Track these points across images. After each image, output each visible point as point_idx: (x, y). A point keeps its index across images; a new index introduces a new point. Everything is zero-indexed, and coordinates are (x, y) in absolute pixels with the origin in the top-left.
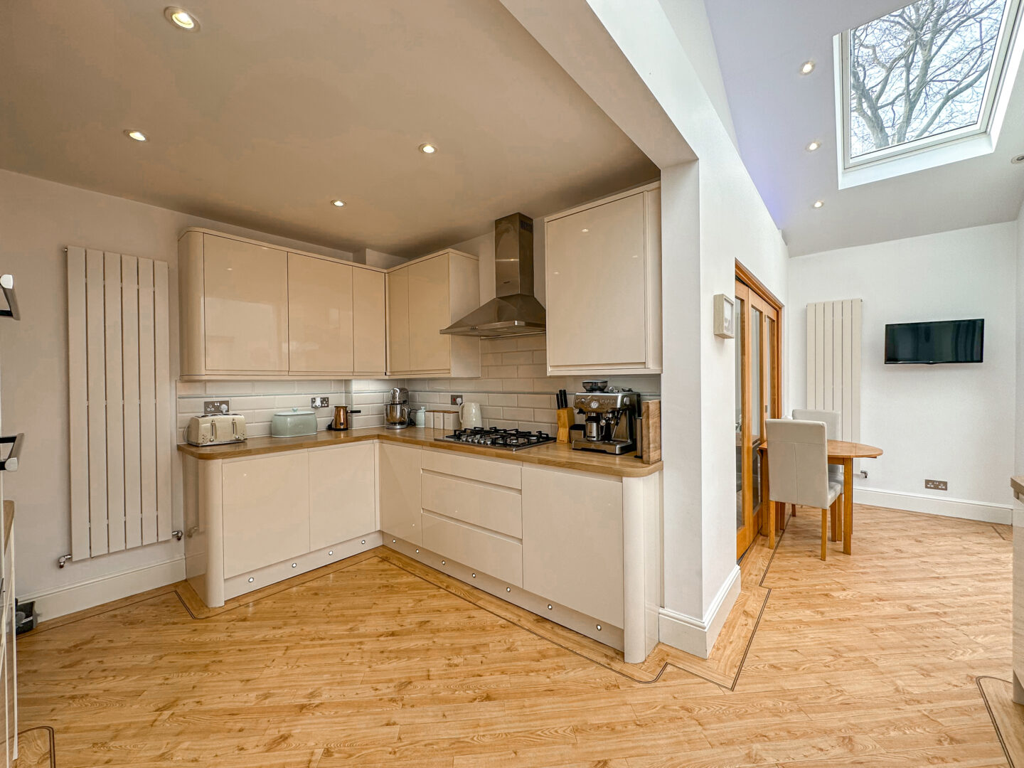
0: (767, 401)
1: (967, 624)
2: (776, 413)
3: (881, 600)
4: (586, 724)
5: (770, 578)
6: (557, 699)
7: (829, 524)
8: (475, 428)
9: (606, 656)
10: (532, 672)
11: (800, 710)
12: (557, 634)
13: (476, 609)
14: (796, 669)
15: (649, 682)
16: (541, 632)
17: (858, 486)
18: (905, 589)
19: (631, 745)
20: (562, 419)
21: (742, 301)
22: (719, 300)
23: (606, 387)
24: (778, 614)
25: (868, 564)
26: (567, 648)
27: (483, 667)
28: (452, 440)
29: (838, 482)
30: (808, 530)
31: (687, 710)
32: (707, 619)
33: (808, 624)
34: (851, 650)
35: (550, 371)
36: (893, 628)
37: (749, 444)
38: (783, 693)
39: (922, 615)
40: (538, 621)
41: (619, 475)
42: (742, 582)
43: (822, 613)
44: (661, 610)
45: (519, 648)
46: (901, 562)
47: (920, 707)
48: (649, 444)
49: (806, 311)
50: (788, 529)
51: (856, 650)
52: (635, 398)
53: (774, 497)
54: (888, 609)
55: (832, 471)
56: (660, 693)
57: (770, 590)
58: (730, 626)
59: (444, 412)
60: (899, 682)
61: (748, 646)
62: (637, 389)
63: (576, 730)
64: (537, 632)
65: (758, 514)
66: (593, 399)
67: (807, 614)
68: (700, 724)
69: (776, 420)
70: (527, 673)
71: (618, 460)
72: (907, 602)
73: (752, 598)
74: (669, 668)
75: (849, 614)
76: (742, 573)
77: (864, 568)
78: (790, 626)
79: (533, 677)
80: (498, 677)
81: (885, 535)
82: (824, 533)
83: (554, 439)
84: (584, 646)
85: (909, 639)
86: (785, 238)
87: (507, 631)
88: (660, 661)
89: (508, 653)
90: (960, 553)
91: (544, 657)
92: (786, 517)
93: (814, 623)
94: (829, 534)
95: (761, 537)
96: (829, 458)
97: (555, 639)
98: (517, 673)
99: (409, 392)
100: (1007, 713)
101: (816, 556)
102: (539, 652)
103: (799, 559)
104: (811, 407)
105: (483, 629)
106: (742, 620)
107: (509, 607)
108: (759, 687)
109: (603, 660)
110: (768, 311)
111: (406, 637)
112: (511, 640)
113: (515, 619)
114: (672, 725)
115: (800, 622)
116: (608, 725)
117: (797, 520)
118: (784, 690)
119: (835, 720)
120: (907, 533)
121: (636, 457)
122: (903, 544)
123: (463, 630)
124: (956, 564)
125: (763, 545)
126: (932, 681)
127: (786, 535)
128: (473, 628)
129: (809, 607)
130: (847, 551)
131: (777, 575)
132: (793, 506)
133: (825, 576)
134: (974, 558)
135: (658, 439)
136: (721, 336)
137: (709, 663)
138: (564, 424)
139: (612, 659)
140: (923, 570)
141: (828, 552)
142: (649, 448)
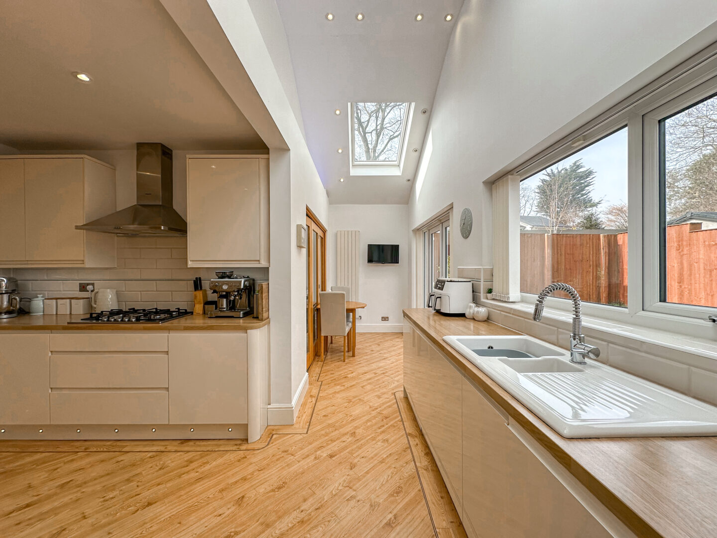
0: (320, 283)
1: (392, 374)
2: (324, 289)
3: (365, 373)
4: (228, 484)
5: (322, 376)
6: (205, 481)
7: (346, 344)
8: (112, 310)
9: (236, 445)
10: (184, 474)
11: (336, 430)
12: (199, 446)
13: (123, 454)
14: (334, 413)
15: (264, 447)
16: (186, 449)
17: (358, 324)
18: (374, 366)
19: (257, 481)
20: (198, 298)
21: (309, 227)
22: (299, 227)
23: (232, 275)
24: (326, 392)
25: (361, 359)
26: (208, 451)
27: (140, 488)
28: (88, 321)
29: (350, 322)
30: (338, 349)
31: (286, 452)
32: (294, 403)
33: (338, 393)
34: (354, 397)
35: (190, 264)
36: (369, 384)
37: (311, 307)
38: (329, 426)
39: (379, 375)
40: (182, 443)
41: (245, 329)
42: (309, 382)
43: (344, 386)
44: (269, 406)
45: (170, 465)
46: (374, 355)
47: (377, 410)
48: (263, 309)
49: (337, 234)
50: (329, 351)
51: (356, 397)
52: (252, 282)
53: (323, 334)
54: (368, 376)
55: (348, 317)
56: (271, 450)
57: (322, 382)
58: (304, 405)
59: (71, 298)
60: (371, 404)
61: (313, 411)
62: (252, 276)
63: (221, 491)
64: (183, 450)
65: (315, 345)
66: (224, 283)
67: (338, 388)
68: (292, 455)
69: (324, 292)
70: (180, 476)
71: (241, 321)
72: (374, 371)
73: (314, 388)
74: (274, 436)
75: (354, 383)
76: (309, 377)
77: (360, 361)
78: (331, 396)
79: (185, 477)
80: (156, 489)
81: (368, 345)
82: (344, 349)
83: (192, 313)
84: (220, 445)
85: (375, 386)
86: (328, 194)
87: (157, 458)
88: (269, 434)
89: (161, 472)
90: (392, 347)
91: (191, 462)
92: (328, 344)
93: (341, 391)
94: (346, 349)
95: (317, 357)
96: (347, 310)
97: (198, 449)
98: (172, 479)
99: (19, 282)
100: (402, 402)
101: (341, 361)
102: (187, 461)
103: (334, 364)
104: (339, 285)
105: (134, 465)
106: (310, 400)
107: (155, 443)
108: (319, 427)
109: (235, 448)
110: (320, 233)
111: (45, 502)
112: (161, 463)
113: (162, 449)
114: (278, 462)
115: (335, 393)
116: (242, 479)
117: (333, 345)
118: (329, 424)
119: (348, 428)
120: (375, 342)
121: (253, 318)
122: (373, 347)
123: (112, 473)
124: (390, 352)
125: (318, 361)
126: (381, 399)
127: (328, 354)
128: (123, 468)
129: (338, 384)
130: (353, 356)
131: (325, 374)
132: (331, 337)
133: (345, 369)
134: (396, 348)
135: (267, 306)
136: (300, 247)
137: (295, 426)
138: (199, 302)
139: (240, 445)
140: (380, 357)
141: (346, 357)
142: (263, 311)
